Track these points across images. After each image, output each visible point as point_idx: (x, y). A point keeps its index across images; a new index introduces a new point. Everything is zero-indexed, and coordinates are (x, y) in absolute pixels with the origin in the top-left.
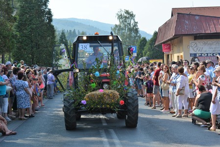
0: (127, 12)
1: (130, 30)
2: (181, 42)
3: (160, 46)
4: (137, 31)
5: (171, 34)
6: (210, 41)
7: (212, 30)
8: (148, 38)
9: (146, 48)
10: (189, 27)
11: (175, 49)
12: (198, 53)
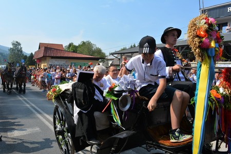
0: (17, 42)
1: (18, 51)
2: (46, 59)
3: (34, 60)
4: (21, 51)
5: (41, 55)
6: (58, 60)
7: (59, 55)
8: (28, 56)
9: (27, 60)
10: (49, 53)
11: (42, 62)
12: (53, 64)
